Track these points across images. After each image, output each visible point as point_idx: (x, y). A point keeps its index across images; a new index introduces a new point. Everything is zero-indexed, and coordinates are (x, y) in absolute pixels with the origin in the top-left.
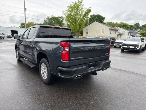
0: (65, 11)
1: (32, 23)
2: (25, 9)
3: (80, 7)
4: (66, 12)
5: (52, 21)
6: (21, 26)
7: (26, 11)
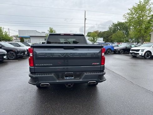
0: (126, 15)
1: (97, 31)
2: (85, 19)
3: (147, 7)
4: (128, 16)
5: (117, 28)
6: (88, 35)
7: (86, 20)
